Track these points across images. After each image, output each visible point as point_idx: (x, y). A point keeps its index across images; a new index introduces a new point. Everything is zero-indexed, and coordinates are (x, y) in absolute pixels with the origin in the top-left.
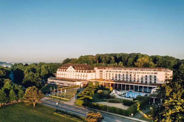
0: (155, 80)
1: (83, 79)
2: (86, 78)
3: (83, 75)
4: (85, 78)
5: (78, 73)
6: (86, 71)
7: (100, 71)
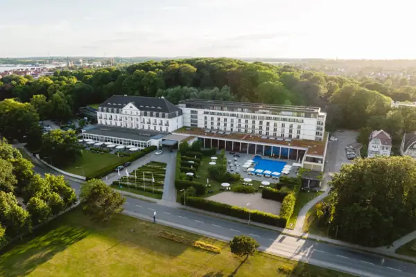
0: (299, 132)
1: (159, 130)
2: (167, 130)
3: (160, 122)
4: (164, 129)
5: (147, 119)
6: (167, 114)
7: (192, 112)
